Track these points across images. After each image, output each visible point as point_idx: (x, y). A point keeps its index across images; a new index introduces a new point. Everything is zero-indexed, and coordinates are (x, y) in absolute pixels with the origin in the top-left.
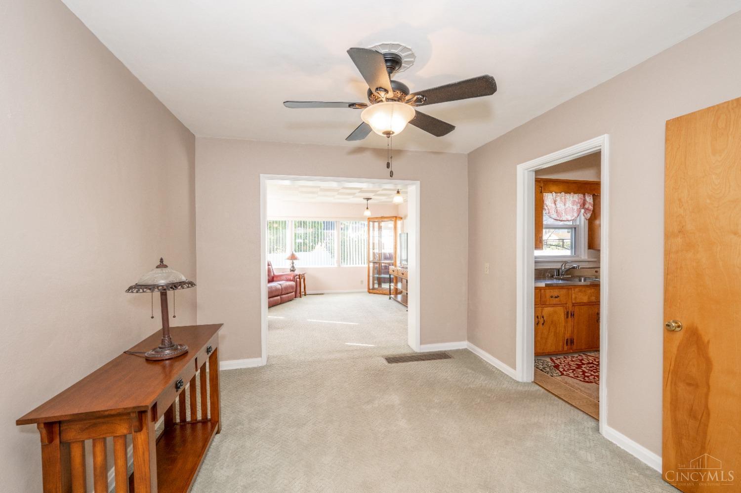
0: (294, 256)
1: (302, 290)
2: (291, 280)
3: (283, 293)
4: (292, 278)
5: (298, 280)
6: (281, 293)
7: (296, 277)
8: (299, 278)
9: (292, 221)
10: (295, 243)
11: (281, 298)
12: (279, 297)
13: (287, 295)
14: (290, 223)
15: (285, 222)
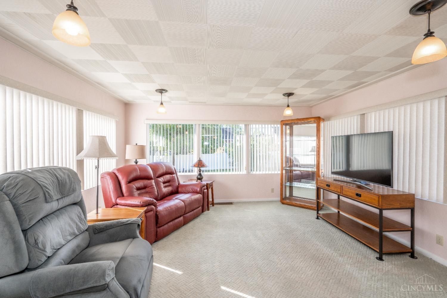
0: (202, 163)
1: (210, 200)
2: (197, 193)
3: (187, 211)
4: (198, 190)
5: (206, 190)
6: (185, 211)
7: (203, 188)
8: (207, 189)
9: (199, 125)
10: (203, 146)
11: (184, 218)
12: (182, 218)
13: (192, 212)
14: (197, 126)
15: (192, 125)
